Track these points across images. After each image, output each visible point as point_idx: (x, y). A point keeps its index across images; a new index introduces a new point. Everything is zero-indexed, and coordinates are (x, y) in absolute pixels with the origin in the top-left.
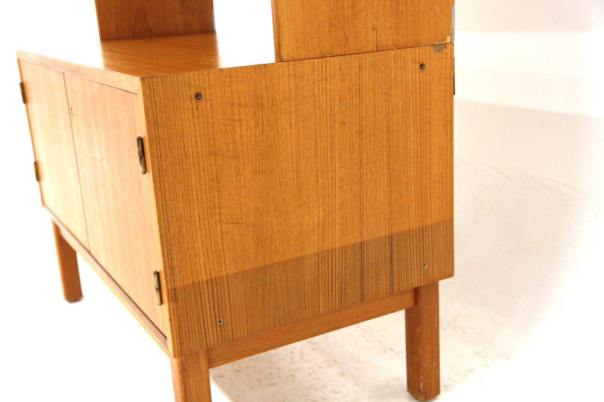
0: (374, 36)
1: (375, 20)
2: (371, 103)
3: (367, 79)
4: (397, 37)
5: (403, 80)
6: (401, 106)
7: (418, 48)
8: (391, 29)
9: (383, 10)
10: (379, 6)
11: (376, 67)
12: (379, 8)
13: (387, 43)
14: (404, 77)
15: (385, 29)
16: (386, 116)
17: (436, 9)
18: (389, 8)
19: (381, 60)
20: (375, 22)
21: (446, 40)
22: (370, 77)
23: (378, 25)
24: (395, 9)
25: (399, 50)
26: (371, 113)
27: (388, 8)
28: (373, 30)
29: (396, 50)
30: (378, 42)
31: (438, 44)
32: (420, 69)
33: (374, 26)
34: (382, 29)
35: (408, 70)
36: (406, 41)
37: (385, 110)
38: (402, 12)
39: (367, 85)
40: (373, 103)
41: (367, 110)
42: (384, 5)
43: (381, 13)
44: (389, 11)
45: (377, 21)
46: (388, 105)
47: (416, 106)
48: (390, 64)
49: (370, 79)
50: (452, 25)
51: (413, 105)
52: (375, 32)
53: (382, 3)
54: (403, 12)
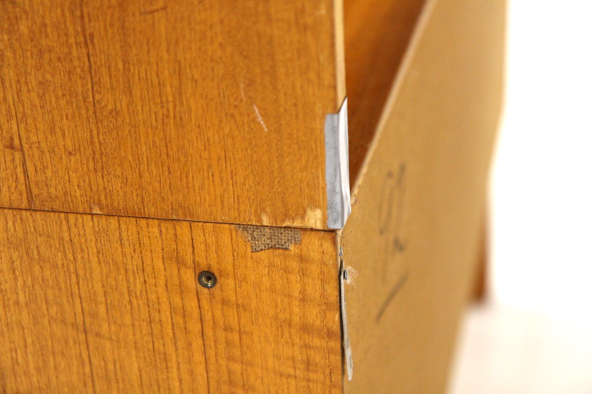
0: (15, 168)
1: (14, 122)
2: (29, 341)
3: (7, 277)
4: (100, 181)
5: (138, 305)
6: (136, 370)
7: (185, 225)
8: (75, 155)
9: (42, 97)
10: (23, 84)
11: (35, 252)
12: (24, 89)
13: (66, 194)
14: (138, 294)
15: (54, 151)
16: (85, 384)
17: (254, 120)
18: (64, 95)
19: (49, 237)
20: (15, 127)
21: (303, 216)
22: (17, 273)
23: (28, 138)
24: (85, 101)
25: (113, 221)
26: (31, 365)
27: (60, 94)
28: (8, 151)
29: (104, 218)
30: (33, 186)
31: (271, 227)
32: (199, 285)
33: (12, 139)
34: (43, 152)
35: (152, 281)
36: (140, 199)
37: (78, 367)
38: (115, 113)
39: (8, 291)
40: (33, 342)
41: (14, 355)
42: (41, 83)
43: (33, 105)
44: (63, 102)
45: (22, 127)
46: (89, 357)
47: (193, 380)
48: (82, 251)
49: (16, 279)
50: (324, 177)
51: (179, 375)
52: (18, 155)
53: (32, 77)
54: (117, 113)
